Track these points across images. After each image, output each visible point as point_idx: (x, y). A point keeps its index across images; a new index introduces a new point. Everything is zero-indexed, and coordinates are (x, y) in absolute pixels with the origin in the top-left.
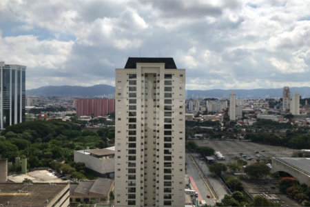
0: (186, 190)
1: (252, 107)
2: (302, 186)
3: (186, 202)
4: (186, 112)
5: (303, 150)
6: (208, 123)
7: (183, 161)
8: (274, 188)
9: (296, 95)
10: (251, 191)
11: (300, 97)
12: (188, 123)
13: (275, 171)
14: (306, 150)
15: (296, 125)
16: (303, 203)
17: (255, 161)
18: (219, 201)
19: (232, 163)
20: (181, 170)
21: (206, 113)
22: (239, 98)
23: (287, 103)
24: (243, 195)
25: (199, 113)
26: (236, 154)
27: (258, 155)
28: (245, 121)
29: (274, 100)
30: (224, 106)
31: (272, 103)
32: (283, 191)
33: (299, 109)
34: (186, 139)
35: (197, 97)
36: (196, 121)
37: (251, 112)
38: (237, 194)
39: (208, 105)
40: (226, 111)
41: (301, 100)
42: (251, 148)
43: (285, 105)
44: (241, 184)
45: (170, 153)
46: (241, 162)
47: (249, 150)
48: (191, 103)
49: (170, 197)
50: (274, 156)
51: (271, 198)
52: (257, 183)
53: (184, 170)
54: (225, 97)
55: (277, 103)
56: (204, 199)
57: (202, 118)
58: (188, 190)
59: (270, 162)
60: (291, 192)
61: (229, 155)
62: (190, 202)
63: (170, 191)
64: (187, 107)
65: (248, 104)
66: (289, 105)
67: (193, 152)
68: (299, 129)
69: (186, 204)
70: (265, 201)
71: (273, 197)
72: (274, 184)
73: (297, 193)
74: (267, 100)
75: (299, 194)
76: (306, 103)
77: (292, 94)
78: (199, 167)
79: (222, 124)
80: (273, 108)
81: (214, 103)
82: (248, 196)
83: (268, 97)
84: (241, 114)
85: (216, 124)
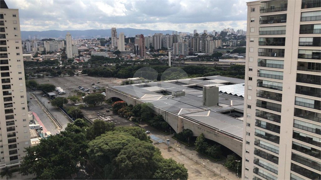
0: (30, 125)
1: (87, 45)
2: (129, 106)
3: (32, 136)
4: (23, 53)
5: (129, 79)
6: (47, 62)
7: (25, 100)
8: (108, 111)
9: (122, 35)
10: (90, 117)
11: (125, 37)
12: (27, 64)
13: (109, 98)
14: (131, 79)
15: (123, 60)
16: (130, 119)
17: (92, 92)
18: (63, 130)
19: (73, 95)
20: (24, 108)
21: (44, 53)
22: (74, 39)
23: (115, 42)
24: (83, 121)
25: (37, 53)
26: (75, 88)
27: (94, 86)
28: (81, 58)
29: (104, 39)
30: (61, 46)
31: (103, 42)
32: (116, 113)
33: (124, 46)
34: (26, 79)
35: (34, 38)
36: (35, 61)
37: (86, 50)
38: (78, 121)
39: (45, 46)
40: (64, 50)
41: (125, 39)
42: (88, 81)
43: (114, 43)
44: (81, 113)
45: (10, 94)
46: (80, 94)
47: (86, 83)
48: (28, 45)
49: (14, 135)
50: (107, 85)
51: (107, 120)
52: (94, 110)
53: (26, 108)
54: (61, 37)
55: (107, 42)
56: (48, 131)
57: (41, 58)
58: (33, 125)
59: (104, 91)
60: (121, 112)
61: (69, 89)
62: (35, 135)
63: (14, 129)
64: (24, 48)
65: (82, 43)
66: (117, 42)
67: (34, 90)
68: (125, 62)
69: (32, 138)
70: (103, 123)
71: (108, 118)
72: (109, 108)
73: (126, 112)
74: (98, 39)
75: (127, 113)
76: (130, 42)
77: (118, 34)
78: (42, 103)
79: (61, 62)
80: (104, 46)
81: (51, 43)
82: (88, 121)
83: (99, 36)
84: (77, 52)
85: (55, 62)
